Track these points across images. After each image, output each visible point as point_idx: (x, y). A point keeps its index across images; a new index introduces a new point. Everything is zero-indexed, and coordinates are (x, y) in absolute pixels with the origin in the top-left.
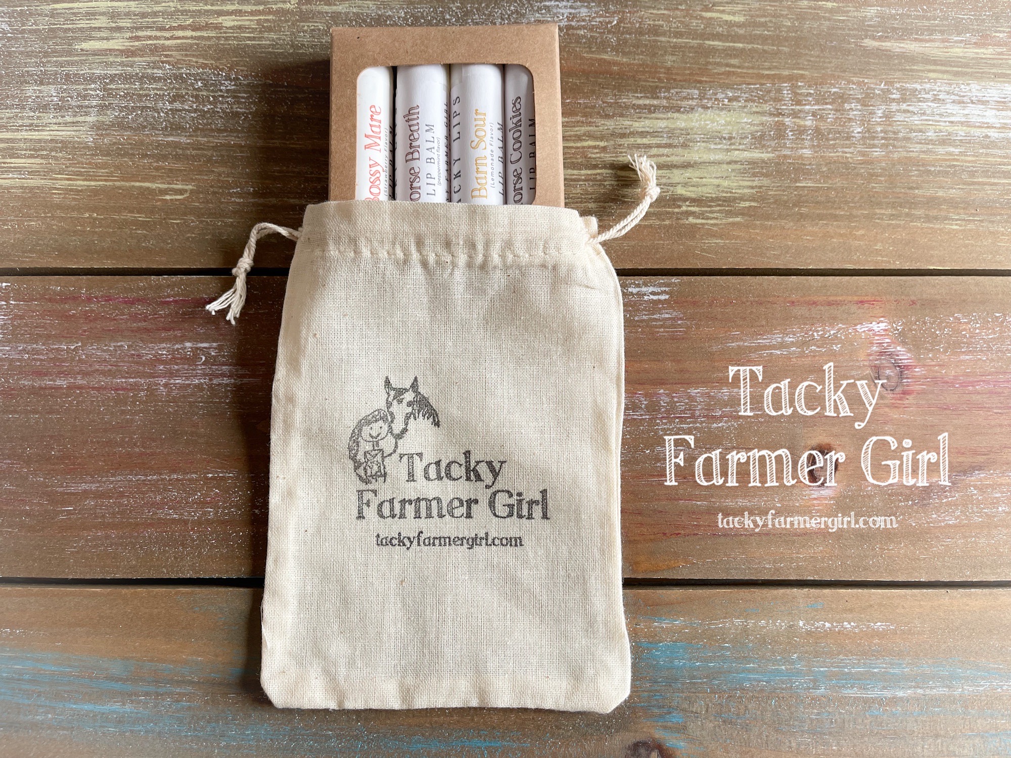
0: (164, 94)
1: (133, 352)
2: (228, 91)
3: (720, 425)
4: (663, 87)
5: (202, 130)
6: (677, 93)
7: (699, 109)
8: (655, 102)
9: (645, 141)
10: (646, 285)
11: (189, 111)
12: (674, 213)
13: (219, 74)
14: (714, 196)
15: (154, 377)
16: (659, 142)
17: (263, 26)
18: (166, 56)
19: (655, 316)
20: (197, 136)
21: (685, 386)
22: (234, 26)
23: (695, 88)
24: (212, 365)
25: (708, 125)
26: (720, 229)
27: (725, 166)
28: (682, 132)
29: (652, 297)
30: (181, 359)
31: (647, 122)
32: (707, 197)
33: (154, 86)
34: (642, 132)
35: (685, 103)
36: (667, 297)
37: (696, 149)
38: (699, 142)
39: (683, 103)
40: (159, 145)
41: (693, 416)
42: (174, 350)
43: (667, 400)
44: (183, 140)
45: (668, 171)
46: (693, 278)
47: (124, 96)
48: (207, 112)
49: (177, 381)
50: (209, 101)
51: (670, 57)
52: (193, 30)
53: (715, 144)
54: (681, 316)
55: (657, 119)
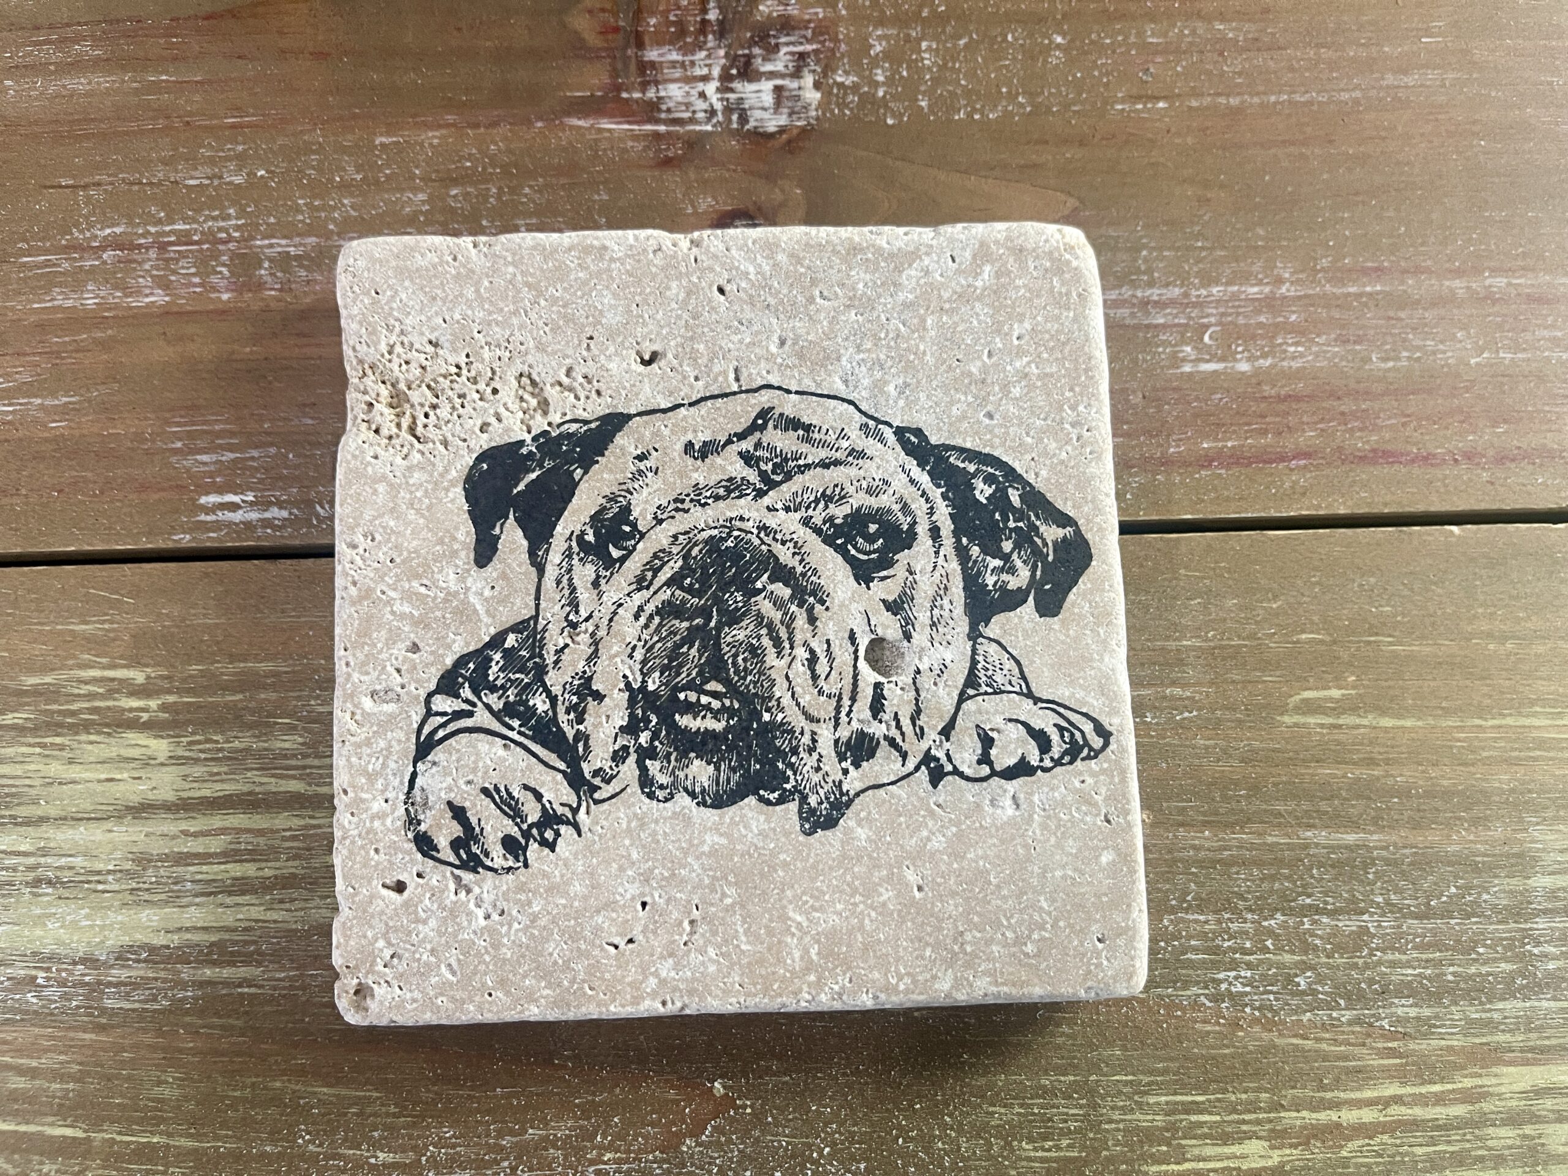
0: (1383, 951)
1: (1358, 347)
2: (1234, 965)
3: (108, 231)
4: (187, 1012)
5: (1280, 862)
6: (155, 1000)
7: (103, 958)
8: (208, 972)
9: (236, 870)
10: (248, 525)
11: (1318, 911)
12: (179, 692)
13: (1259, 1009)
14: (83, 737)
15: (1306, 296)
16: (205, 868)
17: (1169, 1145)
18: (1392, 1053)
19: (232, 456)
20: (1291, 847)
21: (175, 309)
22: (1240, 1141)
23: (112, 1013)
24: (1187, 325)
25: (87, 917)
26: (75, 657)
27: (53, 812)
28: (147, 897)
29: (236, 499)
30: (1254, 337)
31: (229, 918)
32: (99, 733)
33: (1410, 971)
34: (243, 893)
35: (139, 971)
36: (203, 500)
37: (118, 854)
38: (109, 872)
39: (142, 973)
40: (1375, 821)
41: (163, 247)
42: (1271, 353)
43: (214, 279)
44: (1320, 836)
45: (185, 795)
46: (146, 544)
47: (1476, 943)
48: (1277, 910)
49: (1256, 289)
50: (1276, 937)
51: (166, 1092)
52: (1338, 1125)
53: (71, 868)
54: (173, 459)
55: (205, 929)
